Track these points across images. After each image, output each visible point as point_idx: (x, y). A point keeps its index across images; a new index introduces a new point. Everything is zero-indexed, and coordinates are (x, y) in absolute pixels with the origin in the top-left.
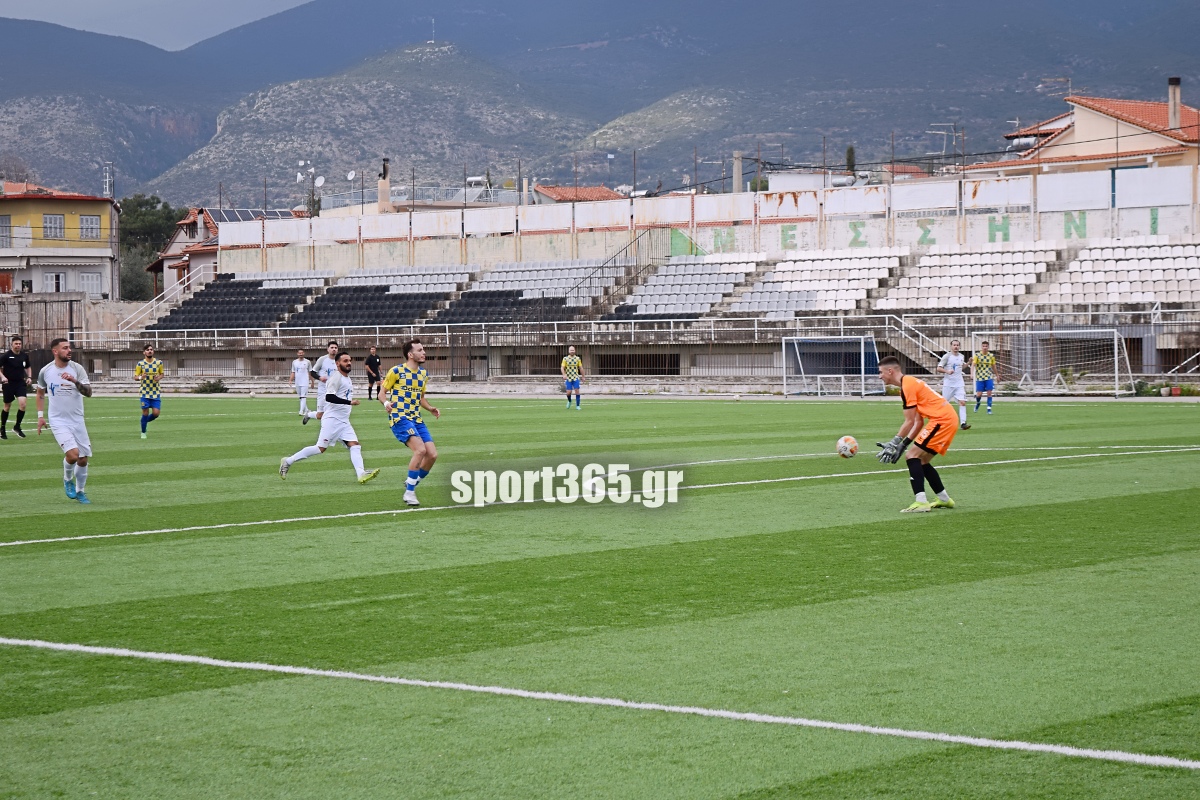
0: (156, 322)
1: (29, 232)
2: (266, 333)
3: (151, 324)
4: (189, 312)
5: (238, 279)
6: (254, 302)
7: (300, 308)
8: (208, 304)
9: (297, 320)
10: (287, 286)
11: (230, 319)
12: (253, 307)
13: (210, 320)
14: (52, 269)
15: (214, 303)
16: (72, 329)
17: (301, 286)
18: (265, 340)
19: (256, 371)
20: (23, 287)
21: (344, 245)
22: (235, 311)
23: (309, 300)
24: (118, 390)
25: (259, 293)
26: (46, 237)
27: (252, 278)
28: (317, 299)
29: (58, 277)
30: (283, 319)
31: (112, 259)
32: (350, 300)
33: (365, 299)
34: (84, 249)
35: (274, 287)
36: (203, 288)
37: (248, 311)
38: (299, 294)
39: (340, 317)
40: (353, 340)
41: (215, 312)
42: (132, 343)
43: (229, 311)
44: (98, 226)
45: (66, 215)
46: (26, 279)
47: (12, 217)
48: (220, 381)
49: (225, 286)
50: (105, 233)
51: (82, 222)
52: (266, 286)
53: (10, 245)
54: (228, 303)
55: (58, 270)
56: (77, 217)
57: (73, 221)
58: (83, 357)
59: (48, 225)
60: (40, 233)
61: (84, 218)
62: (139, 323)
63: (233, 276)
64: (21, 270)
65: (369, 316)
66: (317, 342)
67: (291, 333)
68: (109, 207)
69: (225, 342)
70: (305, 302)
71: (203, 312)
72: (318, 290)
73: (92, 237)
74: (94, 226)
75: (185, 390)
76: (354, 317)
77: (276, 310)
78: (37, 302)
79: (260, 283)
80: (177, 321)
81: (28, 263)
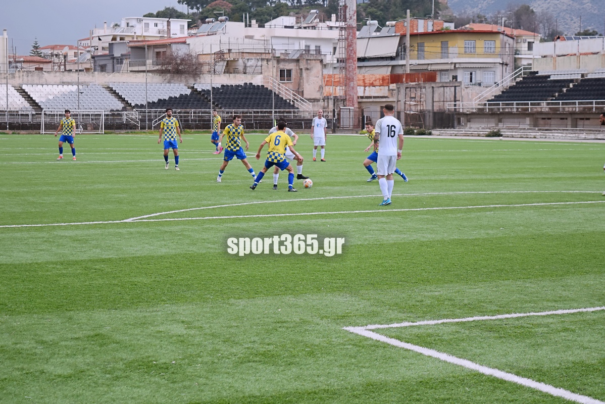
0: (493, 98)
1: (456, 50)
2: (544, 104)
3: (490, 99)
4: (511, 92)
5: (540, 74)
6: (544, 87)
7: (565, 90)
8: (521, 88)
9: (562, 96)
10: (562, 78)
11: (528, 96)
12: (541, 89)
13: (519, 97)
14: (469, 69)
15: (524, 88)
16: (455, 101)
17: (569, 78)
18: (541, 108)
19: (535, 124)
20: (453, 79)
21: (595, 55)
22: (533, 92)
23: (571, 85)
24: (453, 135)
25: (547, 82)
26: (465, 52)
27: (546, 74)
28: (574, 85)
29: (471, 74)
30: (554, 96)
31: (502, 64)
32: (591, 86)
33: (598, 85)
34: (485, 59)
35: (555, 79)
36: (522, 79)
37: (539, 92)
38: (566, 82)
39: (583, 95)
40: (585, 108)
41: (523, 92)
42: (479, 109)
43: (529, 92)
44: (494, 46)
45: (477, 41)
46: (454, 75)
47: (449, 42)
48: (499, 131)
49: (532, 78)
50: (498, 50)
51: (485, 45)
52: (552, 78)
53: (448, 57)
54: (531, 87)
55: (471, 70)
56: (483, 42)
57: (481, 44)
58: (455, 116)
59: (467, 46)
60: (463, 50)
61: (487, 42)
62: (485, 98)
63: (537, 72)
64: (451, 70)
65: (597, 95)
66: (567, 109)
67: (556, 104)
68: (501, 36)
69: (522, 108)
70: (569, 86)
71: (517, 92)
72: (577, 80)
73: (491, 52)
74: (492, 46)
75: (483, 135)
76: (590, 95)
77: (552, 91)
78: (441, 87)
79: (549, 76)
80: (503, 97)
81: (455, 66)
